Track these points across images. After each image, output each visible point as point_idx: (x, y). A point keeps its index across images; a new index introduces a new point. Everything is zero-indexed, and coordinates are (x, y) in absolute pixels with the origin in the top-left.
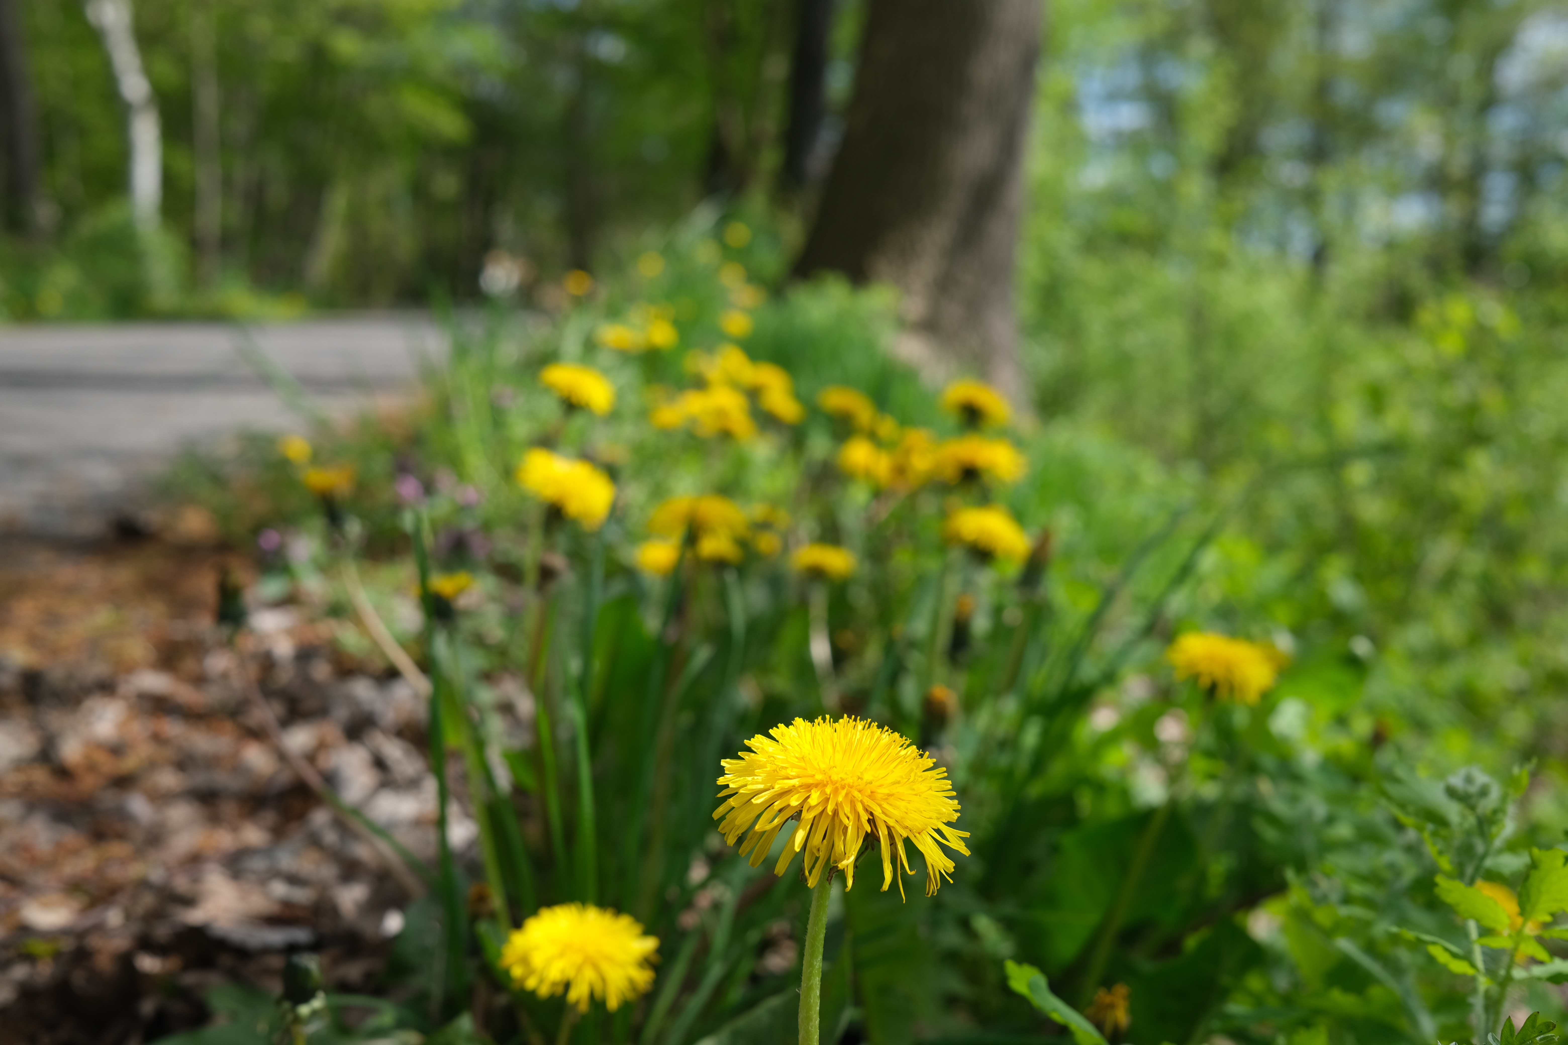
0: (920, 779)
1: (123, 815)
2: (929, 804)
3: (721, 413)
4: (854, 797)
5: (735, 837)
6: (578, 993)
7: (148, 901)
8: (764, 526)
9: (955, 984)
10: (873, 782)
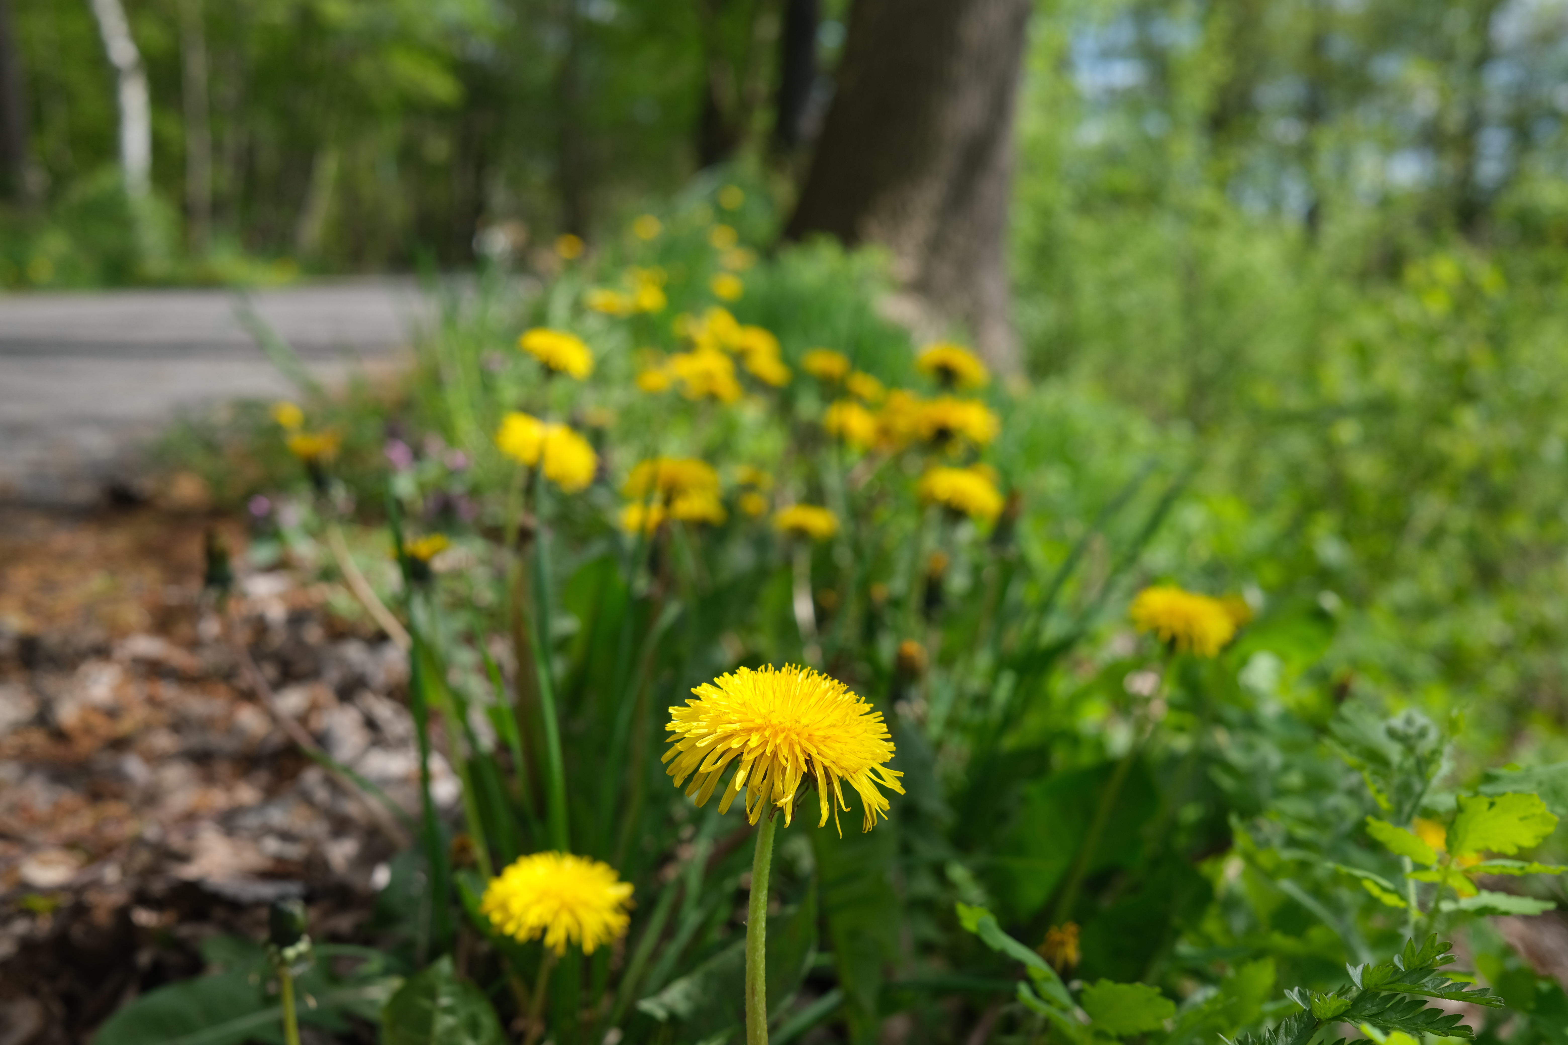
0: (856, 723)
1: (120, 776)
2: (863, 745)
3: (708, 376)
4: (793, 740)
5: (681, 779)
6: (555, 938)
7: (143, 857)
8: (749, 487)
9: (929, 930)
10: (810, 726)
